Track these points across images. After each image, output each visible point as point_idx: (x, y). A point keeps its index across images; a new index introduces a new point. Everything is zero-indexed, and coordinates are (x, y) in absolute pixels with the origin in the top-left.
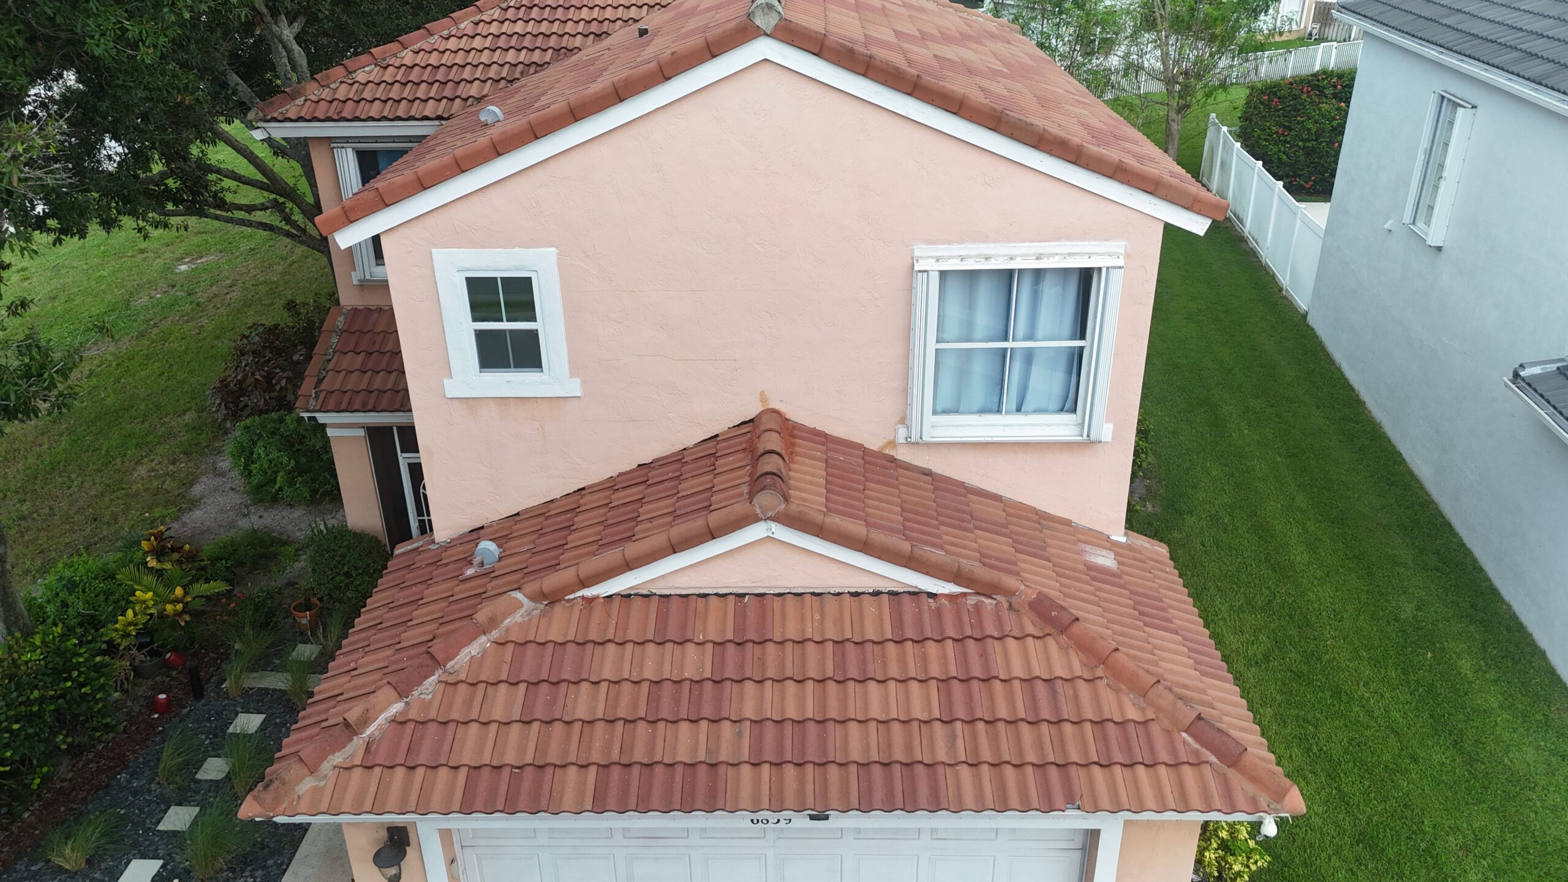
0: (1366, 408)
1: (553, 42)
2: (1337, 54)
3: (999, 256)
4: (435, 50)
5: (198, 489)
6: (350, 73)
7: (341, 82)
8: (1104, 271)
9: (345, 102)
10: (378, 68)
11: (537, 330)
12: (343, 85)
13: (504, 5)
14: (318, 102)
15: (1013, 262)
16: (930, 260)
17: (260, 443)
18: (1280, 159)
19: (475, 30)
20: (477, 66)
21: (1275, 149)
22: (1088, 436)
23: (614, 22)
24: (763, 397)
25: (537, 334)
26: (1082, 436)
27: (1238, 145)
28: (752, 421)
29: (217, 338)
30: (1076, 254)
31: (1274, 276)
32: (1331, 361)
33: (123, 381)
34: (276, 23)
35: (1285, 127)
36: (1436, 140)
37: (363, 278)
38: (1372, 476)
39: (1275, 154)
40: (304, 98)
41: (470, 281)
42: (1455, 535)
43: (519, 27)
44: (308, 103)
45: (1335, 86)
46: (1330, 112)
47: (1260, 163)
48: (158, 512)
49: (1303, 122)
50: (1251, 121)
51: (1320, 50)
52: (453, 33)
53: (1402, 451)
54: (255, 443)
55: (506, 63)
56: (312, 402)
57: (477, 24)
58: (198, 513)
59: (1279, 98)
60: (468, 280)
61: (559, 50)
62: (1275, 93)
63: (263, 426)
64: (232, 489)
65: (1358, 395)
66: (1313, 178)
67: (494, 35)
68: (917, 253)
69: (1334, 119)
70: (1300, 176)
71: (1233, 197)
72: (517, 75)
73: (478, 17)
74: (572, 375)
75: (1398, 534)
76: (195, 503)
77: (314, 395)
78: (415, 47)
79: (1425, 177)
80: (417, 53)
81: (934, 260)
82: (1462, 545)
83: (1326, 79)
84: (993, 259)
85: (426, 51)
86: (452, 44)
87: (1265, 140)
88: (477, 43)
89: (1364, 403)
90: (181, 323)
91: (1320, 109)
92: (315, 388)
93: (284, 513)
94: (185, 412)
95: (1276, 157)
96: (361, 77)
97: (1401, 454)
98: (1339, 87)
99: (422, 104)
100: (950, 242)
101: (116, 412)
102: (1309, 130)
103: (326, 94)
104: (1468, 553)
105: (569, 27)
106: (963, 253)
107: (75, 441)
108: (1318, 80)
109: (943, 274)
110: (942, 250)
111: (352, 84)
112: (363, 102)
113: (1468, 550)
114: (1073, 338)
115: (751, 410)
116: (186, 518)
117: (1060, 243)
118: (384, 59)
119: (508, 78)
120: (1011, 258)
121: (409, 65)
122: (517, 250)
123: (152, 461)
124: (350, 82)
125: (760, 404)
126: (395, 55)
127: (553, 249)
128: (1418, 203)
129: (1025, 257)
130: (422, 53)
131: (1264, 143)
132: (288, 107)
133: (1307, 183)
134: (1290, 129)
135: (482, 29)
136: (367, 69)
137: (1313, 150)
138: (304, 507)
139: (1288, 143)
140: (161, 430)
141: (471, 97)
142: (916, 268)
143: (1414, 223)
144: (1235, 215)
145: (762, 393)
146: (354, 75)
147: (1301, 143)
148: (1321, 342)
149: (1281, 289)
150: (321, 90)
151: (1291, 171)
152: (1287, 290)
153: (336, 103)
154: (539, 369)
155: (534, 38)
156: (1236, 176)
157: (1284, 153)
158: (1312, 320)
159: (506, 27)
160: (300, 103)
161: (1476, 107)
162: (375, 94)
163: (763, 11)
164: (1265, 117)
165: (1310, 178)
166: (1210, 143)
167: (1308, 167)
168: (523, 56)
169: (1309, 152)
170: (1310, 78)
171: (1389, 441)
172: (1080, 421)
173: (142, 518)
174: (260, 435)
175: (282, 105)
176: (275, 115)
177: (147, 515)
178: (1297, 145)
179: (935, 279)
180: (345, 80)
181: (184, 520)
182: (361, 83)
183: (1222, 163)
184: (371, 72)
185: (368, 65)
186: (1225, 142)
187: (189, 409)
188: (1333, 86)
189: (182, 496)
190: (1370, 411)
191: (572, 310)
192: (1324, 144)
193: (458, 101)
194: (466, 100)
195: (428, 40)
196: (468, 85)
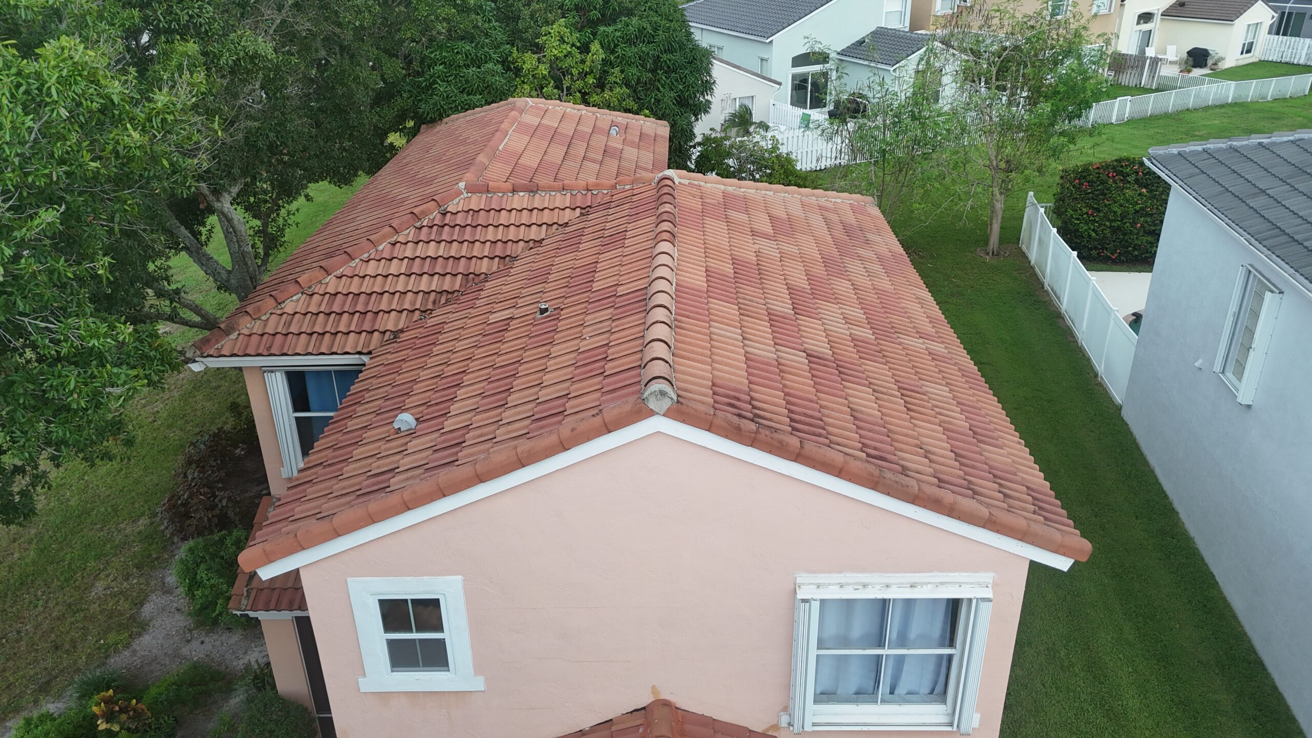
0: (1179, 518)
1: (462, 267)
2: (1131, 107)
3: (876, 584)
4: (356, 275)
5: (148, 609)
6: (280, 304)
7: (271, 314)
8: (974, 602)
9: (274, 335)
10: (305, 295)
11: (444, 639)
12: (273, 315)
13: (418, 224)
14: (250, 335)
15: (889, 589)
16: (811, 586)
17: (203, 566)
18: (1090, 236)
19: (392, 252)
20: (394, 294)
21: (1086, 228)
22: (958, 726)
23: (517, 242)
24: (654, 690)
25: (445, 642)
26: (951, 725)
27: (1055, 230)
28: (644, 708)
29: (170, 427)
30: (948, 583)
31: (1089, 360)
32: (1146, 463)
33: (86, 478)
34: (218, 200)
35: (1094, 208)
36: (1244, 304)
37: (290, 476)
38: (1190, 602)
39: (1086, 231)
40: (237, 332)
41: (382, 602)
42: (1268, 675)
43: (431, 250)
44: (241, 337)
45: (1137, 173)
46: (1133, 198)
47: (1075, 253)
48: (112, 637)
49: (1110, 205)
50: (1063, 201)
51: (1117, 104)
52: (372, 257)
53: (1215, 573)
54: (198, 566)
55: (420, 291)
56: (244, 602)
57: (394, 244)
58: (146, 639)
59: (1088, 182)
60: (380, 601)
61: (468, 275)
62: (1085, 177)
63: (206, 548)
64: (178, 610)
65: (1171, 504)
66: (1118, 251)
67: (409, 259)
68: (799, 581)
69: (1137, 203)
70: (1107, 249)
71: (1051, 273)
72: (430, 306)
73: (393, 240)
74: (476, 675)
75: (1217, 674)
76: (144, 627)
77: (245, 594)
78: (338, 272)
79: (1233, 334)
80: (340, 277)
81: (815, 587)
82: (1275, 688)
83: (1129, 165)
84: (870, 587)
85: (348, 277)
86: (371, 268)
87: (1077, 219)
88: (394, 267)
89: (1177, 513)
90: (139, 407)
91: (1124, 194)
92: (247, 586)
93: (224, 638)
94: (139, 517)
95: (1086, 233)
96: (289, 307)
97: (1214, 576)
98: (1140, 173)
99: (344, 336)
100: (830, 572)
101: (79, 516)
102: (1115, 213)
103: (257, 327)
104: (1280, 698)
105: (477, 250)
106: (843, 581)
107: (42, 551)
108: (1122, 166)
109: (823, 601)
110: (822, 578)
111: (281, 315)
112: (290, 336)
113: (1280, 694)
114: (942, 646)
115: (645, 699)
116: (135, 645)
117: (933, 574)
118: (310, 287)
119: (422, 309)
120: (887, 586)
121: (332, 293)
122: (425, 578)
123: (108, 576)
124: (279, 312)
125: (652, 696)
126: (320, 282)
127: (460, 577)
128: (1228, 355)
129: (900, 586)
130: (344, 278)
131: (1076, 222)
132: (223, 342)
133: (1113, 254)
134: (1098, 210)
135: (398, 251)
136: (294, 298)
137: (1119, 228)
138: (240, 631)
139: (1097, 222)
140: (118, 538)
141: (388, 330)
142: (800, 596)
143: (1223, 372)
144: (1052, 290)
145: (654, 687)
146: (283, 305)
147: (1108, 224)
148: (1135, 440)
149: (1096, 375)
150: (253, 322)
151: (1099, 244)
152: (1102, 377)
153: (266, 336)
154: (446, 668)
155: (445, 261)
156: (1053, 256)
157: (1093, 230)
158: (1124, 413)
159: (420, 250)
160: (234, 338)
161: (1283, 293)
162: (301, 327)
163: (656, 397)
164: (1076, 199)
165: (1116, 250)
166: (1029, 217)
167: (1114, 242)
168: (435, 283)
169: (1114, 230)
170: (1115, 164)
171: (1203, 559)
172: (950, 711)
173: (97, 645)
174: (204, 557)
175: (217, 342)
176: (211, 353)
177: (102, 642)
178: (1105, 225)
179: (816, 606)
180: (274, 311)
181: (135, 646)
182: (288, 314)
183: (1040, 240)
184: (298, 300)
185: (295, 295)
186: (1042, 223)
187: (143, 514)
188: (1136, 172)
189: (132, 618)
190: (1183, 523)
191: (477, 624)
192: (1128, 224)
193: (376, 334)
194: (384, 332)
195: (350, 264)
196: (386, 315)
